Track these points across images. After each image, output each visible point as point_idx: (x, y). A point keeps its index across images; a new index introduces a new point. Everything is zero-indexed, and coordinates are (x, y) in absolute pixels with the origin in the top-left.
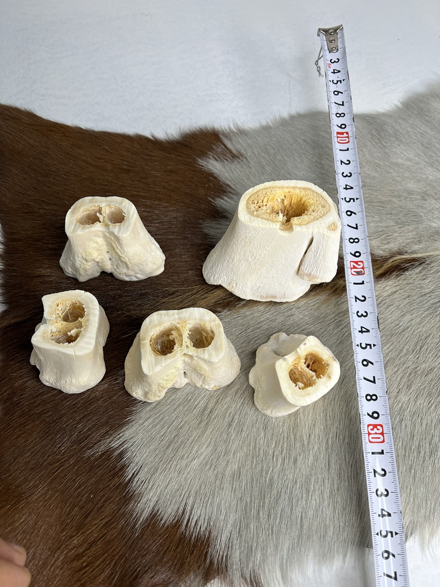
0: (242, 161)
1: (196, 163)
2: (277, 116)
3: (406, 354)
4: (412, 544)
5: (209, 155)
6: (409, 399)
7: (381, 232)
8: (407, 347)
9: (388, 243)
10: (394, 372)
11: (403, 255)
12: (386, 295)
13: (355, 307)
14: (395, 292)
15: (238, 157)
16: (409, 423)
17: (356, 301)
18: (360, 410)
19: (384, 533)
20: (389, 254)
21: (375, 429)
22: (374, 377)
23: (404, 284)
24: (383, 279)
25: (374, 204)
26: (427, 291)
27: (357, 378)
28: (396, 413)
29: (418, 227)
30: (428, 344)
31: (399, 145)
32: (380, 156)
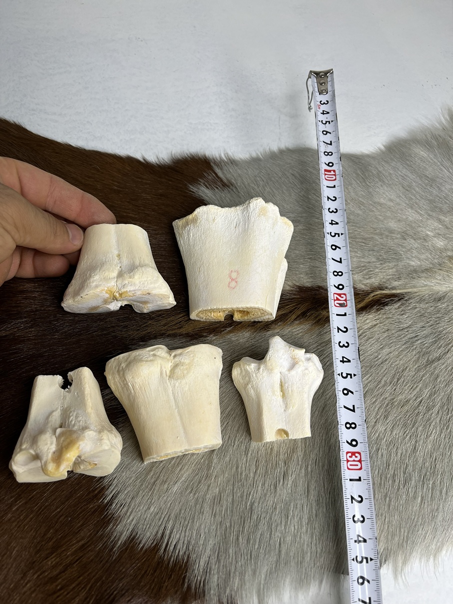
0: (232, 190)
1: (187, 189)
2: (267, 149)
3: (384, 386)
4: (386, 571)
5: (200, 181)
6: (386, 429)
7: (363, 267)
8: (385, 379)
9: (370, 278)
10: (372, 402)
11: (383, 290)
12: (366, 328)
13: (337, 337)
14: (375, 325)
15: (228, 186)
16: (385, 452)
17: (338, 332)
18: (340, 438)
19: (359, 559)
20: (370, 288)
21: (354, 456)
22: (354, 406)
23: (384, 319)
24: (364, 313)
25: (358, 240)
26: (405, 326)
27: (337, 406)
28: (373, 442)
29: (398, 265)
30: (404, 376)
31: (382, 186)
32: (364, 194)
